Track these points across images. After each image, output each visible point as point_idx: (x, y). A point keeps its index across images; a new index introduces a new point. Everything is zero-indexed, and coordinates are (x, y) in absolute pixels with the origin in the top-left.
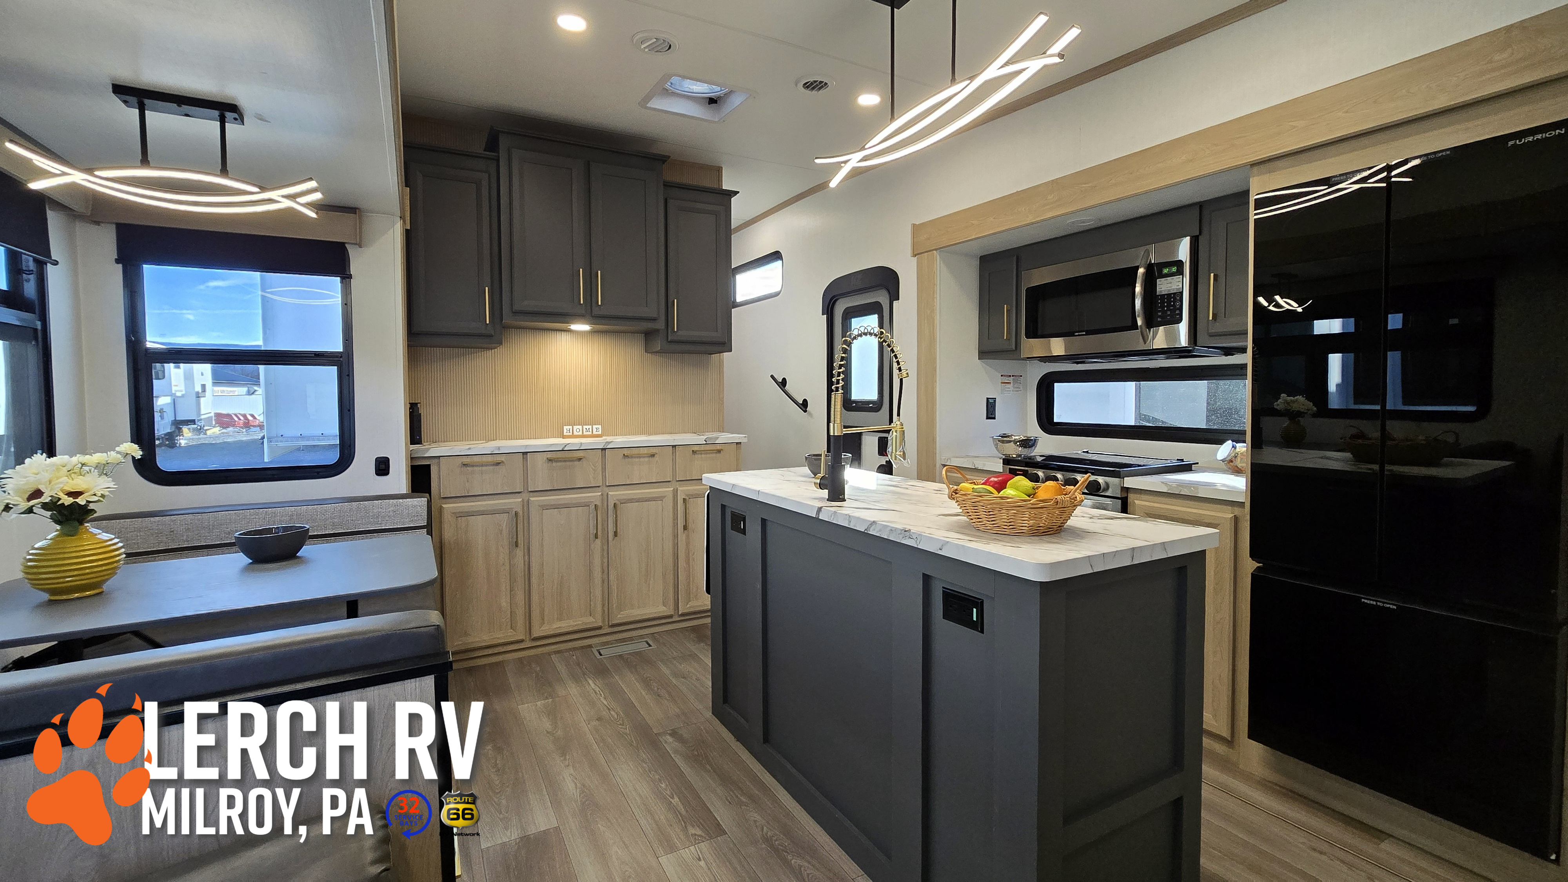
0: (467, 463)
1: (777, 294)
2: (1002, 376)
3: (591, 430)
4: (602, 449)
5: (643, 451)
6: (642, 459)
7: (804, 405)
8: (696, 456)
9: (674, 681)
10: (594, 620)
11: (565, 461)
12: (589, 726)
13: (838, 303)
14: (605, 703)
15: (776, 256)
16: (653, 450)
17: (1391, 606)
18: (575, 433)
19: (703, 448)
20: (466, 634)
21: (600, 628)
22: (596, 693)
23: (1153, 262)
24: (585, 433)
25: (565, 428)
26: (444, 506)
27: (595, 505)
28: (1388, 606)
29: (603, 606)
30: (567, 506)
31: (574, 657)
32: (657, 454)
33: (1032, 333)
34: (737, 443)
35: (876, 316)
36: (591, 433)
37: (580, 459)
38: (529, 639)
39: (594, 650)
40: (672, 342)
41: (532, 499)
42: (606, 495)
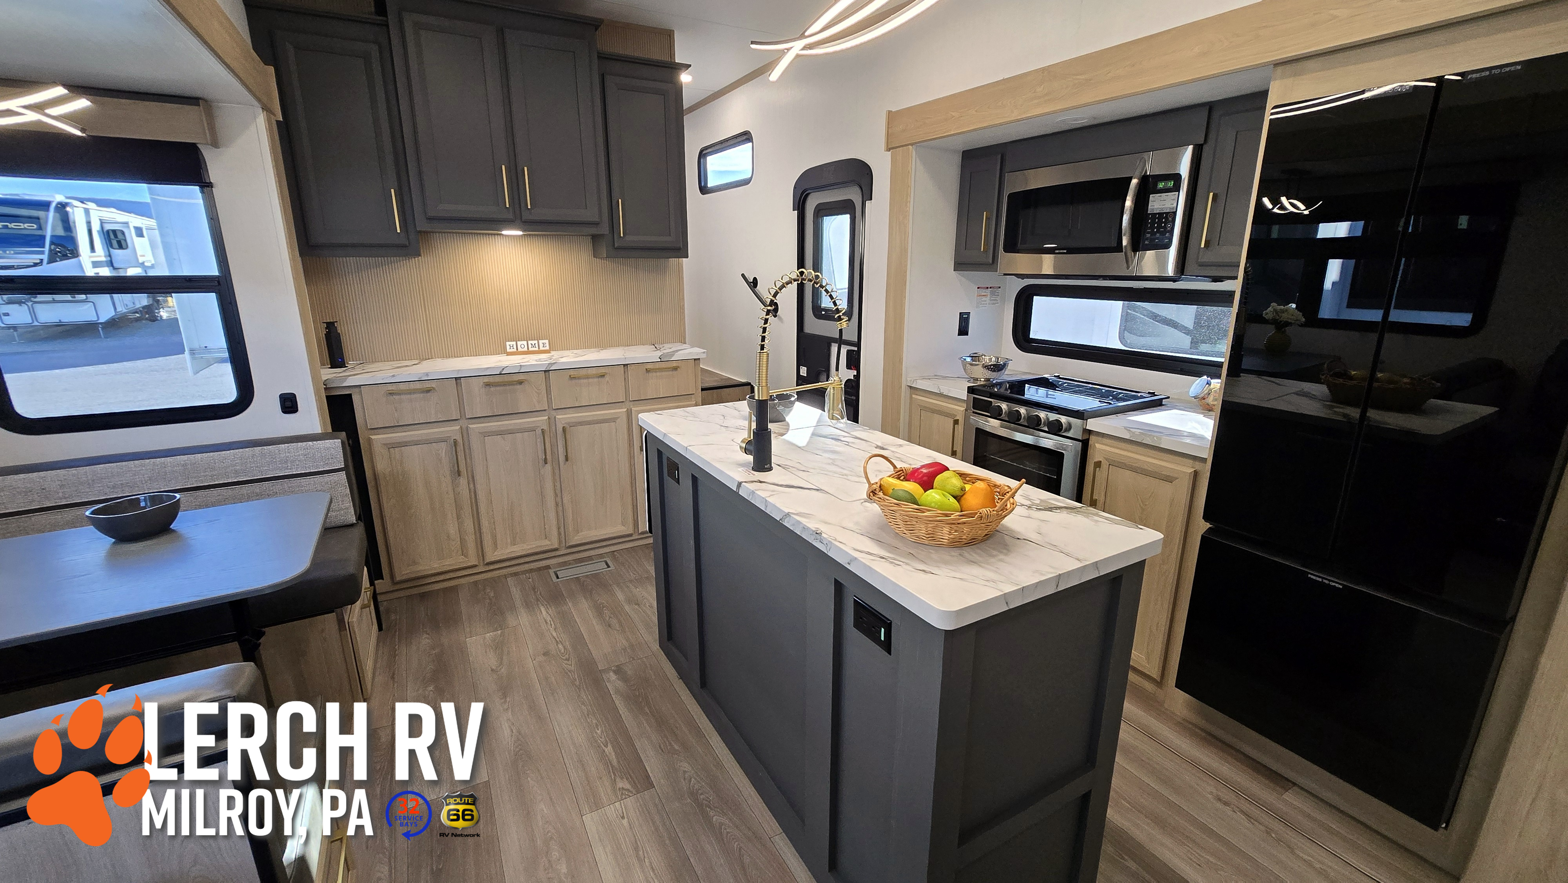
0: (394, 391)
1: (746, 182)
2: (978, 288)
3: (537, 345)
4: (545, 371)
5: (590, 371)
6: (590, 380)
7: (772, 307)
8: (650, 374)
9: (627, 608)
10: (549, 543)
11: (504, 385)
12: (534, 662)
13: (809, 198)
14: (554, 634)
15: (745, 137)
16: (603, 370)
17: (1337, 585)
18: (520, 349)
19: (657, 366)
20: (415, 563)
21: (556, 550)
22: (546, 623)
23: (1148, 174)
24: (530, 349)
25: (508, 343)
26: (372, 437)
27: (543, 429)
28: (1334, 584)
29: (559, 528)
30: (511, 432)
31: (530, 580)
32: (606, 373)
33: (1011, 247)
34: (695, 359)
35: (848, 216)
36: (537, 349)
37: (521, 382)
38: (482, 564)
39: (551, 572)
40: (619, 248)
41: (470, 426)
42: (553, 419)
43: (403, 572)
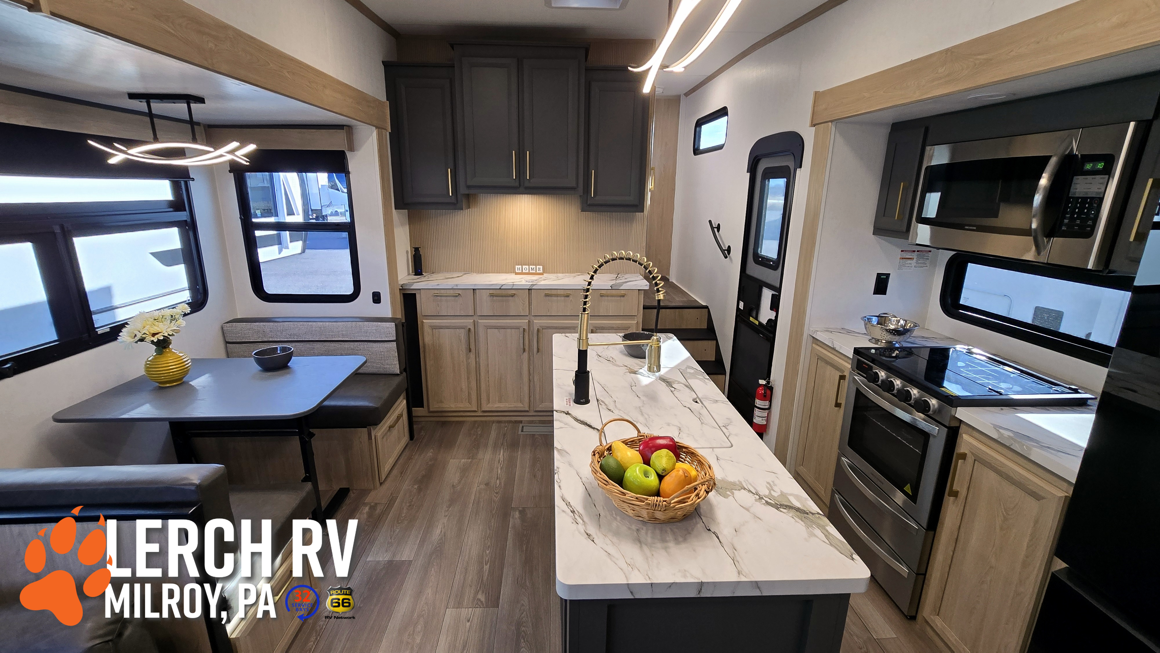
0: (438, 294)
1: (720, 147)
2: (902, 251)
3: (535, 269)
4: (529, 289)
5: (559, 292)
6: (559, 298)
7: (727, 252)
8: (603, 298)
10: (523, 406)
11: (502, 296)
12: (478, 488)
13: (761, 160)
14: (500, 471)
15: (723, 113)
16: (568, 292)
18: (524, 271)
19: (609, 292)
20: (441, 402)
21: (527, 411)
22: (499, 461)
24: (531, 271)
25: (517, 267)
26: (424, 321)
27: (524, 329)
29: (530, 397)
30: (504, 328)
31: (505, 429)
32: (572, 294)
34: (639, 290)
35: (784, 179)
36: (535, 272)
37: (513, 296)
38: (479, 411)
39: (521, 425)
40: (590, 205)
41: (480, 321)
42: (532, 322)
43: (434, 406)
